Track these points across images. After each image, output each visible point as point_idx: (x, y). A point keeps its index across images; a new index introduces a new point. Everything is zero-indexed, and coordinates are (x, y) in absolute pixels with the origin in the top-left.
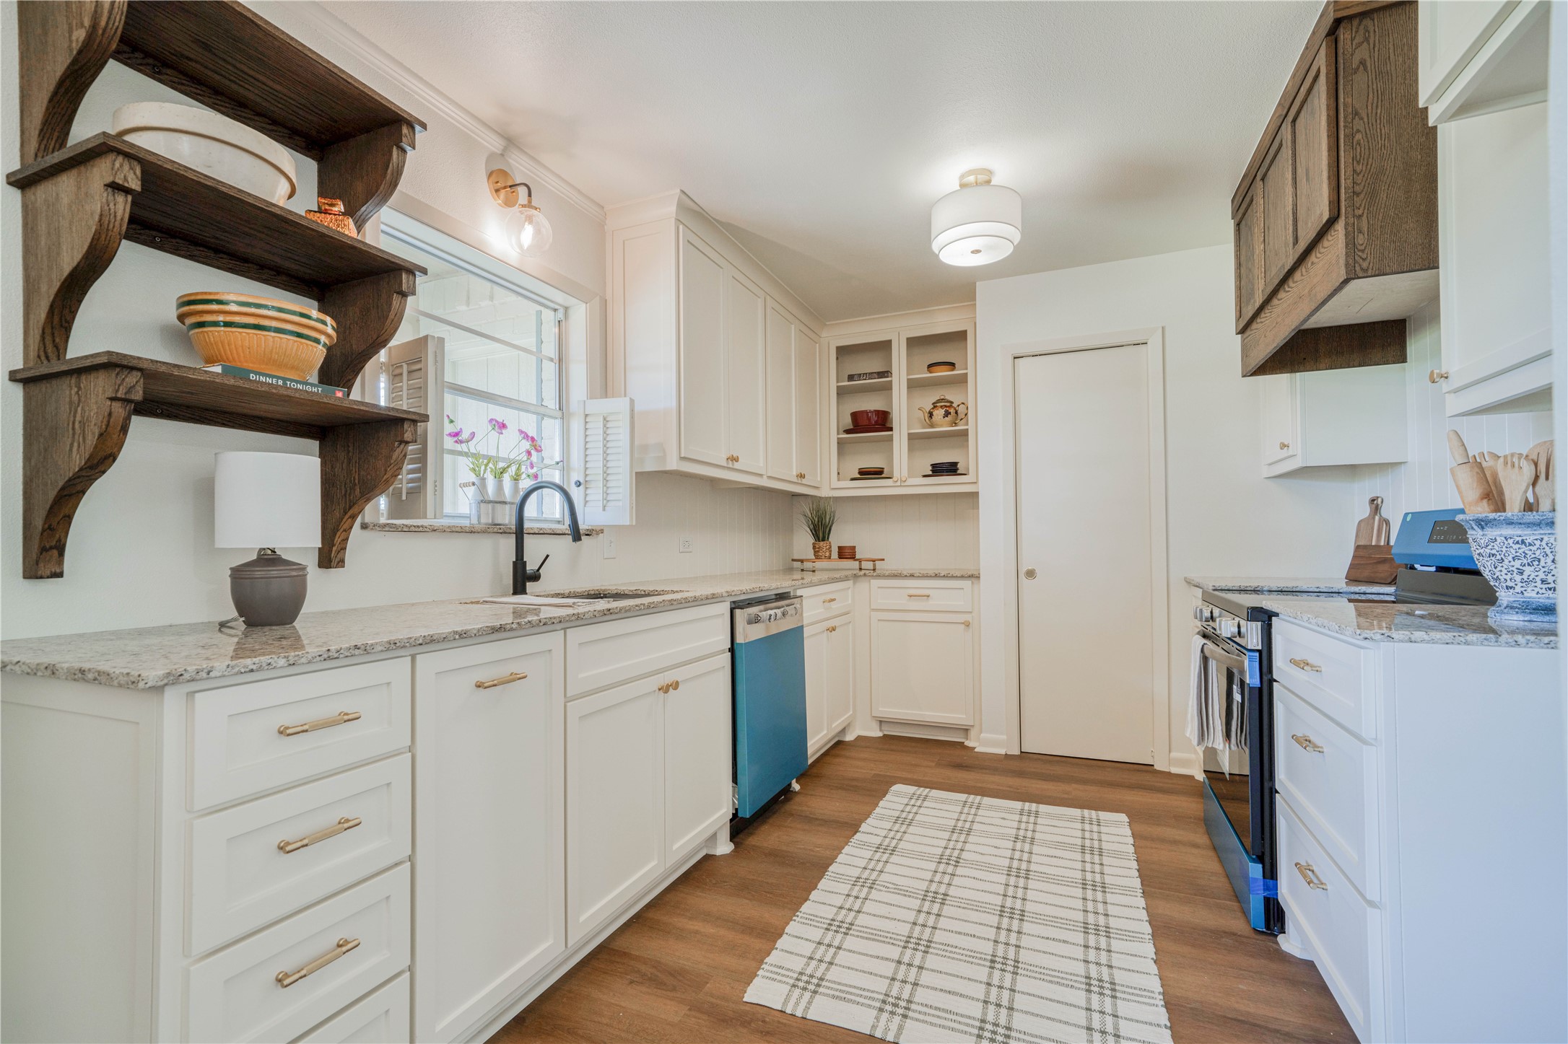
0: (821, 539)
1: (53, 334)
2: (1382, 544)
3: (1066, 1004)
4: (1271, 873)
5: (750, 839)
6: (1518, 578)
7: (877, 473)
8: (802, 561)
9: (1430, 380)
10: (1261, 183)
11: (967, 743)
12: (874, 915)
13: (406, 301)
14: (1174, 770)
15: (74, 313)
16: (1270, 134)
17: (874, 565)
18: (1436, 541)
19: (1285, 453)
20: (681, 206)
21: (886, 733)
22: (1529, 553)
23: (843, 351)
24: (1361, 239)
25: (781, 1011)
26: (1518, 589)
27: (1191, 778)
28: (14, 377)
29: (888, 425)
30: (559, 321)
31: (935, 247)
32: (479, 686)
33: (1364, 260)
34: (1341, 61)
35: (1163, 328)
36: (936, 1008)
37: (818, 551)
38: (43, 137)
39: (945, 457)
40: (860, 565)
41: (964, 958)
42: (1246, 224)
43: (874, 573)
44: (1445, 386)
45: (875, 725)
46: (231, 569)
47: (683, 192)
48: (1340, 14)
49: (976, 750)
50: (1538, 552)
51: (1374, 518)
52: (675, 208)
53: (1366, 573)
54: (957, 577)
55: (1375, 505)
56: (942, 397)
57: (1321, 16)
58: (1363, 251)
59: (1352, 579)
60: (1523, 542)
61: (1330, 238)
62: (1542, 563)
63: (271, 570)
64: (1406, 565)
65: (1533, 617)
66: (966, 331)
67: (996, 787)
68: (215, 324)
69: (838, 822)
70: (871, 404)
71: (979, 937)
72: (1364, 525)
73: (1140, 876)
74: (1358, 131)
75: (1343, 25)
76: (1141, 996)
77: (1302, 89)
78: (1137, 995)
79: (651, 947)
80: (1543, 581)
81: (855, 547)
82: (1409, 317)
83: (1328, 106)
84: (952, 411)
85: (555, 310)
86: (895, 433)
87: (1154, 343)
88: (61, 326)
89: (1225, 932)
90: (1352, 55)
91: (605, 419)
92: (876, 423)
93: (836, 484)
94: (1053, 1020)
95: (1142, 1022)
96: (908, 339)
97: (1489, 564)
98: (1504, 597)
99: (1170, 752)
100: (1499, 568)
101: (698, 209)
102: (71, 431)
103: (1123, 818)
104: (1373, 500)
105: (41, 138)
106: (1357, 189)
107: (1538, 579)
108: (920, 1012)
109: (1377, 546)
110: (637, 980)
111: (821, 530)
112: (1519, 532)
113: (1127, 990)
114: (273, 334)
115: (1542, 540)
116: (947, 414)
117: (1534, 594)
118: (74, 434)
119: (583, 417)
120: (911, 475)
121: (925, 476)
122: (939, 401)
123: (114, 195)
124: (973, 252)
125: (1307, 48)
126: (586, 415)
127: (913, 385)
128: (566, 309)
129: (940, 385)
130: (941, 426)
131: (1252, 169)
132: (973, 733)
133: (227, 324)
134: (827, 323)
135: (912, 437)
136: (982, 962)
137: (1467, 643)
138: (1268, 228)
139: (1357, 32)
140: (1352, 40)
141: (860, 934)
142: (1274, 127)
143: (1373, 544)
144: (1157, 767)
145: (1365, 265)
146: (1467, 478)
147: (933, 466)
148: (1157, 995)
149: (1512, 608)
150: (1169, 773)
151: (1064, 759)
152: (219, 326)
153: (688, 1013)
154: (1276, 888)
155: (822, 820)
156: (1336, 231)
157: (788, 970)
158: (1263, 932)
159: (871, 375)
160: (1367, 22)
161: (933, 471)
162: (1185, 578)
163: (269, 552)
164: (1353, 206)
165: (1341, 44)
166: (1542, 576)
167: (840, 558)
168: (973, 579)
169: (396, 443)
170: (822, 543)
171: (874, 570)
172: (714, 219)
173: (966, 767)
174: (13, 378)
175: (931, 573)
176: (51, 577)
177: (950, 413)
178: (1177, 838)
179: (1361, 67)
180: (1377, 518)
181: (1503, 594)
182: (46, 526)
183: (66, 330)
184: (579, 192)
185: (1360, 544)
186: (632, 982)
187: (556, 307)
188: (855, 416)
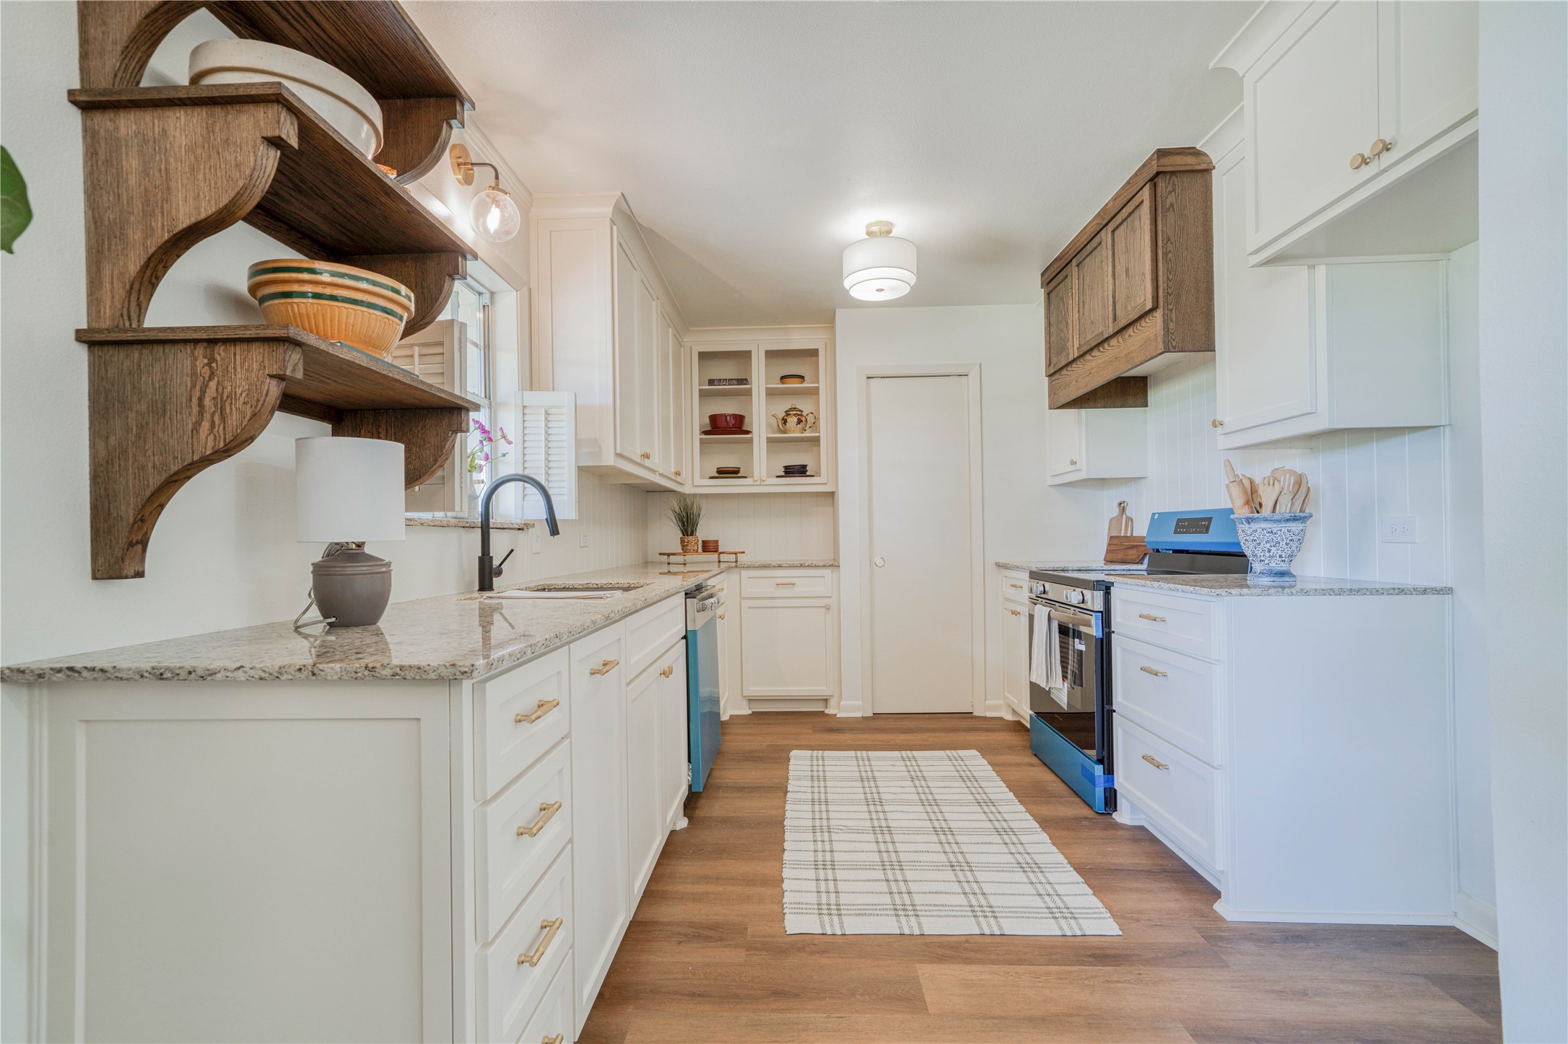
0: (689, 533)
1: (140, 290)
2: (1129, 535)
3: (1016, 883)
4: (1109, 771)
5: (697, 812)
6: (1267, 555)
7: (731, 473)
8: (669, 555)
9: (1213, 425)
10: (1076, 268)
11: (827, 711)
12: (846, 852)
13: (453, 284)
14: (989, 714)
15: (166, 268)
16: (1088, 234)
17: (736, 558)
18: (1180, 533)
19: (1073, 468)
20: (617, 208)
21: (753, 710)
22: (1275, 539)
23: (704, 356)
24: (1172, 326)
25: (823, 934)
26: (1267, 562)
27: (1001, 719)
28: (80, 336)
29: (745, 428)
30: (484, 306)
31: (847, 284)
32: (594, 674)
33: (1174, 340)
34: (1159, 199)
35: (980, 364)
36: (935, 905)
37: (687, 545)
38: (126, 56)
39: (795, 460)
40: (719, 557)
41: (930, 868)
42: (1057, 295)
43: (737, 565)
44: (1219, 430)
45: (745, 704)
46: (313, 564)
47: (622, 194)
48: (1161, 169)
49: (837, 716)
50: (1279, 538)
51: (1122, 517)
52: (612, 208)
53: (1120, 556)
54: (819, 566)
55: (1122, 507)
56: (794, 406)
57: (1144, 165)
58: (1173, 334)
59: (1108, 561)
60: (1272, 532)
61: (1147, 320)
62: (1281, 546)
63: (347, 567)
64: (1153, 549)
65: (1275, 579)
66: (817, 350)
67: (871, 743)
68: (303, 295)
69: (764, 787)
70: (727, 407)
71: (932, 852)
72: (1114, 522)
73: (1010, 790)
74: (1170, 251)
75: (1160, 176)
76: (1058, 868)
77: (1124, 210)
78: (1055, 868)
79: (672, 912)
80: (1280, 556)
81: (718, 541)
82: (1150, 375)
83: (1151, 229)
84: (803, 419)
85: (480, 294)
86: (755, 435)
87: (974, 375)
88: (150, 282)
89: (1082, 818)
90: (1166, 198)
91: (547, 413)
92: (734, 426)
93: (698, 481)
94: (1014, 894)
95: (1067, 883)
96: (766, 351)
97: (1251, 546)
98: (1257, 567)
99: (985, 700)
100: (1258, 549)
101: (630, 213)
102: (195, 409)
103: (974, 752)
104: (1121, 504)
105: (123, 56)
106: (1170, 291)
107: (1278, 555)
108: (925, 911)
109: (1125, 537)
110: (683, 939)
111: (687, 524)
112: (1270, 526)
113: (1048, 866)
114: (378, 313)
115: (1281, 530)
116: (799, 422)
117: (1274, 565)
118: (201, 413)
119: (521, 408)
120: (768, 477)
121: (778, 477)
122: (791, 409)
123: (268, 149)
124: (877, 290)
125: (1128, 183)
126: (524, 407)
127: (771, 393)
128: (492, 294)
129: (793, 394)
130: (794, 432)
131: (1067, 256)
132: (832, 702)
133: (317, 296)
134: (691, 329)
135: (770, 440)
136: (946, 868)
137: (1269, 595)
138: (1083, 302)
139: (1169, 183)
140: (1166, 188)
141: (845, 867)
142: (1092, 229)
143: (1122, 535)
144: (976, 714)
145: (1174, 343)
146: (1236, 490)
147: (786, 467)
148: (1066, 865)
149: (1263, 573)
150: (985, 717)
151: (907, 715)
152: (308, 297)
153: (747, 953)
154: (1113, 780)
155: (748, 787)
156: (1153, 317)
157: (807, 904)
158: (1103, 813)
159: (730, 381)
160: (1174, 178)
161: (786, 472)
162: (996, 563)
163: (354, 546)
164: (1166, 302)
165: (1159, 190)
166: (1280, 553)
167: (704, 552)
168: (832, 568)
169: (450, 432)
170: (690, 538)
171: (736, 562)
172: (637, 222)
173: (838, 730)
174: (79, 339)
175: (797, 563)
176: (135, 578)
177: (802, 421)
178: (1018, 761)
179: (1171, 209)
180: (1124, 516)
181: (1257, 565)
182: (139, 517)
183: (153, 288)
184: (517, 178)
185: (1112, 535)
186: (680, 943)
187: (482, 289)
188: (714, 419)
